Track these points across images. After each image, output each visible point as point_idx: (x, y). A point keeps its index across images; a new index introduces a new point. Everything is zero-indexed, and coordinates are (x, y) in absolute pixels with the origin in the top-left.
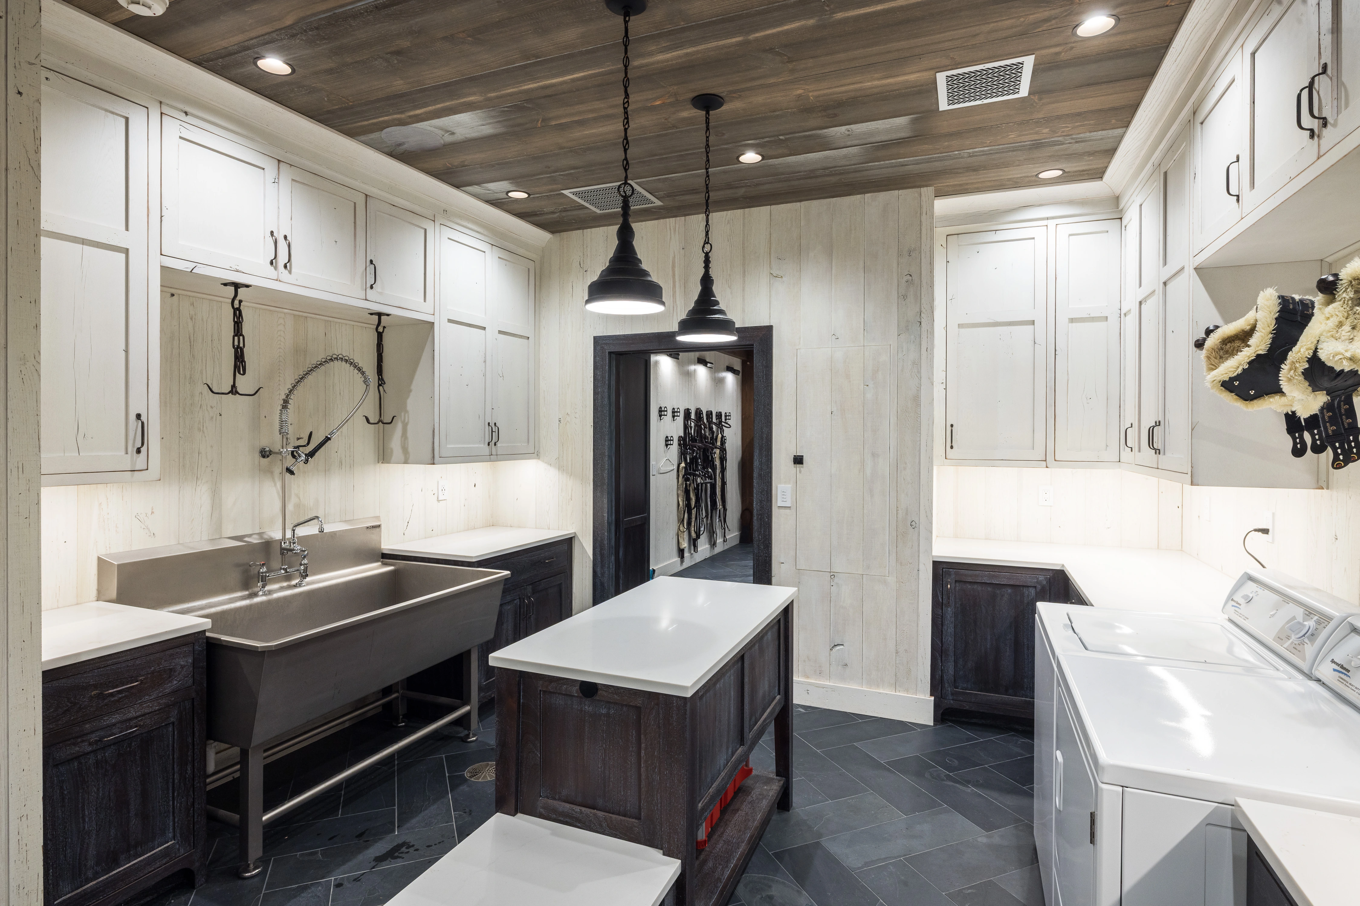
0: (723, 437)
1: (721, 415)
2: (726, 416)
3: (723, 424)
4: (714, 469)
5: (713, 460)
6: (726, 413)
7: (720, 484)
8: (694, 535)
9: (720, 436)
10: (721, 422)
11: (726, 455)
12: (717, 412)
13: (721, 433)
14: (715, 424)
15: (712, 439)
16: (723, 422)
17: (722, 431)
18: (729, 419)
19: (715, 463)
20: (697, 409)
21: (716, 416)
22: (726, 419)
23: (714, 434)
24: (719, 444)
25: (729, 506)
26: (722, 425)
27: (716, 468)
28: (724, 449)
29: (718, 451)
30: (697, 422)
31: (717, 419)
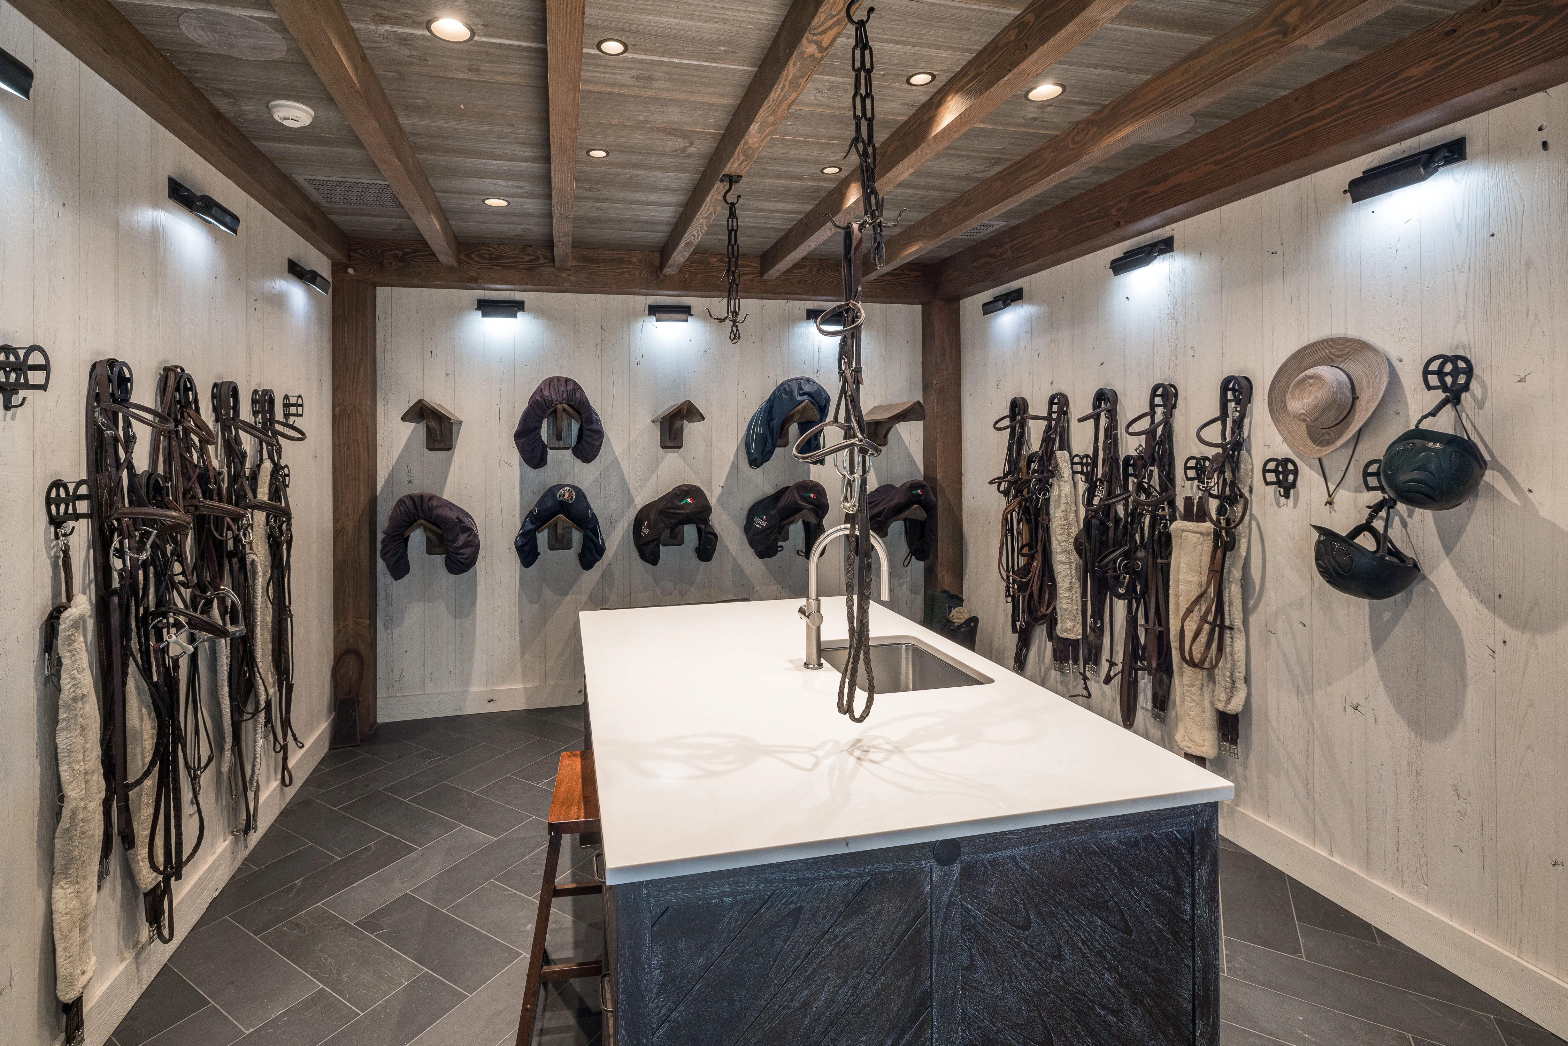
0: (277, 468)
1: (272, 401)
2: (287, 406)
3: (278, 427)
4: (244, 588)
5: (239, 555)
6: (286, 397)
7: (269, 619)
8: (148, 878)
9: (267, 466)
10: (269, 422)
11: (289, 525)
12: (255, 392)
13: (271, 457)
14: (249, 428)
15: (234, 479)
16: (279, 422)
17: (275, 451)
18: (297, 415)
19: (250, 557)
20: (167, 370)
21: (254, 402)
22: (287, 415)
23: (243, 463)
24: (263, 494)
25: (299, 678)
26: (276, 433)
27: (254, 573)
28: (280, 509)
29: (260, 517)
30: (163, 419)
31: (255, 413)
